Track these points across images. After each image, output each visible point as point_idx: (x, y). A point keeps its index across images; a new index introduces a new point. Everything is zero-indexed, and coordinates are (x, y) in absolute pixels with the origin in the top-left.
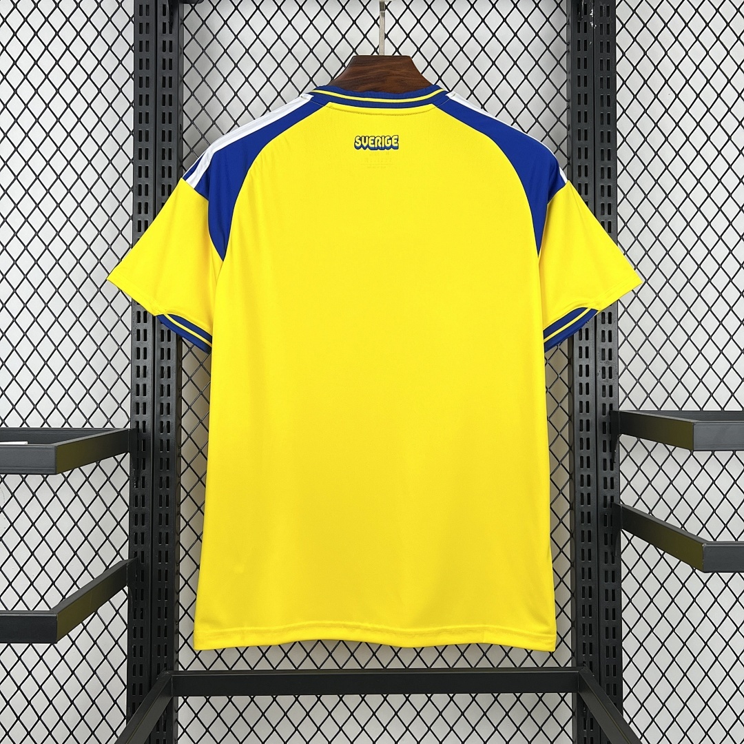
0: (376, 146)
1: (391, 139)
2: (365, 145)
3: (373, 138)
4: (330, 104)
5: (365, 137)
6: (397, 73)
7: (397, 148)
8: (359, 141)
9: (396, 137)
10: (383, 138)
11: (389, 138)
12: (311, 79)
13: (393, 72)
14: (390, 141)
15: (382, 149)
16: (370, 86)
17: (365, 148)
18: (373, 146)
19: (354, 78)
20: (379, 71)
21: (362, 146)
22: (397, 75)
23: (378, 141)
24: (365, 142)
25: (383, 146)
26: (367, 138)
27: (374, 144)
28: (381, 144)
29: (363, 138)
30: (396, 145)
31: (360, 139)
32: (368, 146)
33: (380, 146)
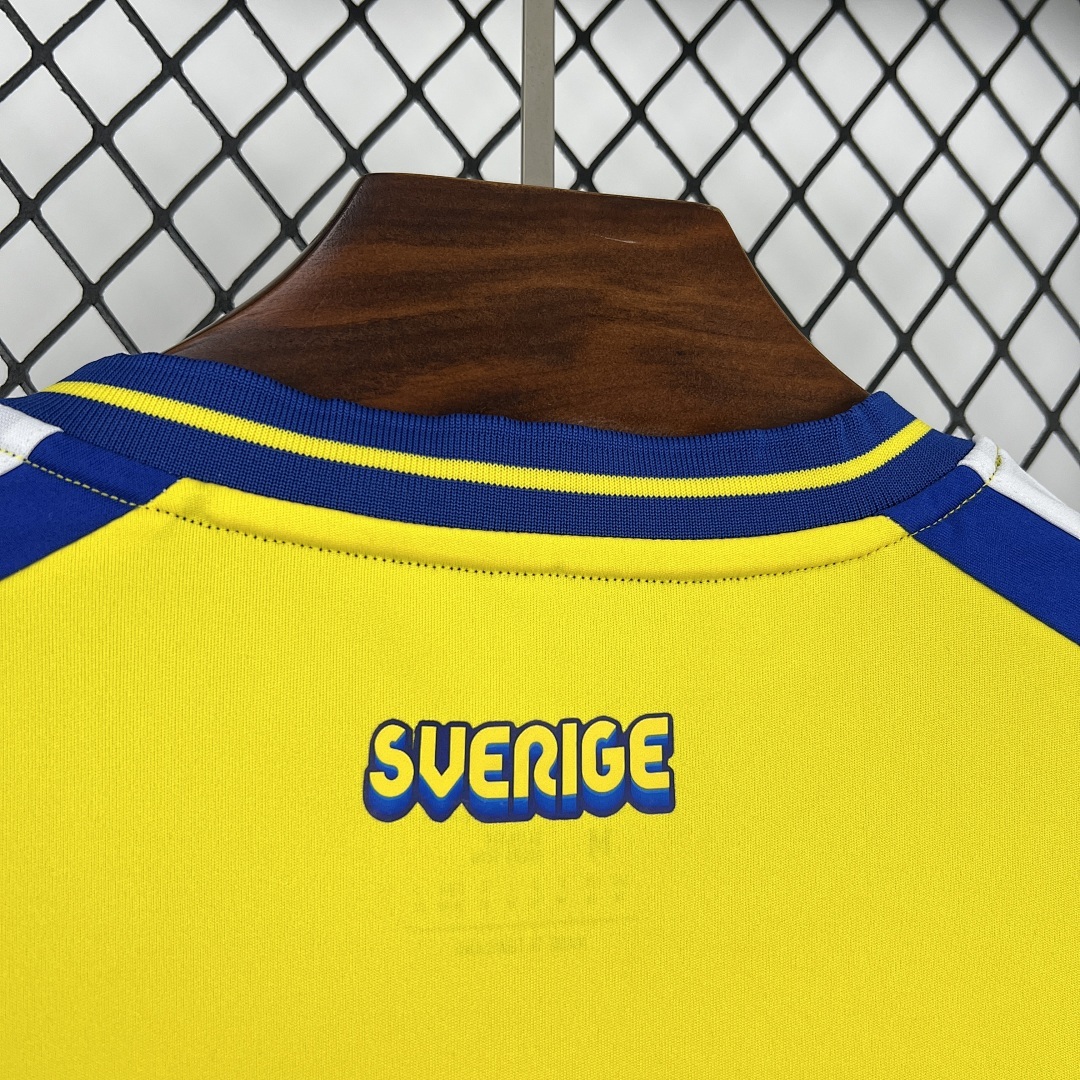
0: (521, 791)
1: (621, 738)
2: (441, 785)
3: (502, 735)
4: (183, 491)
5: (443, 733)
6: (650, 302)
7: (661, 803)
8: (401, 761)
9: (660, 727)
10: (570, 731)
11: (605, 730)
12: (92, 294)
13: (623, 296)
14: (614, 757)
15: (561, 809)
16: (473, 374)
17: (440, 811)
18: (498, 791)
19: (364, 316)
20: (536, 281)
21: (419, 791)
22: (646, 317)
23: (536, 753)
24: (442, 763)
25: (570, 788)
26: (458, 736)
27: (507, 774)
28: (556, 772)
29: (429, 736)
30: (660, 781)
31: (409, 744)
32: (462, 792)
33: (547, 786)
